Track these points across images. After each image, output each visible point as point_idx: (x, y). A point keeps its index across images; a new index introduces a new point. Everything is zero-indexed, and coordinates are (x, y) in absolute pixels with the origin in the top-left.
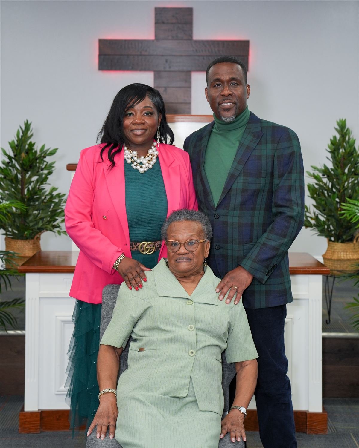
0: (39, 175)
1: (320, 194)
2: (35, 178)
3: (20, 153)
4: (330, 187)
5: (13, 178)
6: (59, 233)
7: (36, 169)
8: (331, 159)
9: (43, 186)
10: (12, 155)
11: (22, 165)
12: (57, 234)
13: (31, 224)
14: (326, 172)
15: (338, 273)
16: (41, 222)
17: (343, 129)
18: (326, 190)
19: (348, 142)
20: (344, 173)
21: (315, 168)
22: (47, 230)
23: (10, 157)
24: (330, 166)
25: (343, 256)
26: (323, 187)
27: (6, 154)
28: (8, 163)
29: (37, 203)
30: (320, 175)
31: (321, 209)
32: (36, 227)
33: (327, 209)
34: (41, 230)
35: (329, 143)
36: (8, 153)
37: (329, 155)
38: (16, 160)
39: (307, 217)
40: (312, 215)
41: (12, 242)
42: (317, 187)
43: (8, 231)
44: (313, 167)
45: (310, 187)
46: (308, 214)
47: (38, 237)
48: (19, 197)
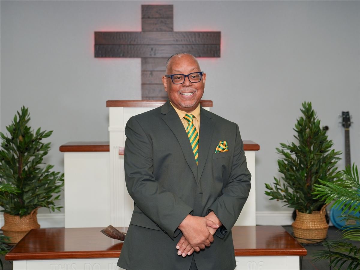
0: (35, 156)
1: (290, 168)
2: (31, 159)
3: (17, 137)
4: (298, 162)
5: (10, 159)
6: (53, 209)
7: (32, 151)
8: (298, 138)
9: (39, 166)
10: (10, 136)
11: (19, 148)
12: (51, 209)
13: (27, 201)
14: (293, 149)
15: (308, 241)
16: (36, 199)
17: (308, 112)
18: (295, 166)
19: (314, 123)
20: (310, 152)
21: (283, 145)
22: (42, 206)
23: (8, 140)
24: (297, 144)
25: (311, 225)
26: (291, 163)
27: (3, 137)
28: (7, 146)
29: (34, 181)
30: (289, 151)
31: (291, 183)
32: (32, 204)
33: (296, 183)
34: (36, 206)
35: (296, 123)
36: (6, 136)
37: (296, 134)
38: (13, 143)
39: (277, 189)
40: (282, 187)
41: (10, 217)
42: (286, 162)
43: (6, 208)
44: (282, 144)
45: (280, 163)
46: (278, 187)
47: (35, 212)
48: (17, 176)
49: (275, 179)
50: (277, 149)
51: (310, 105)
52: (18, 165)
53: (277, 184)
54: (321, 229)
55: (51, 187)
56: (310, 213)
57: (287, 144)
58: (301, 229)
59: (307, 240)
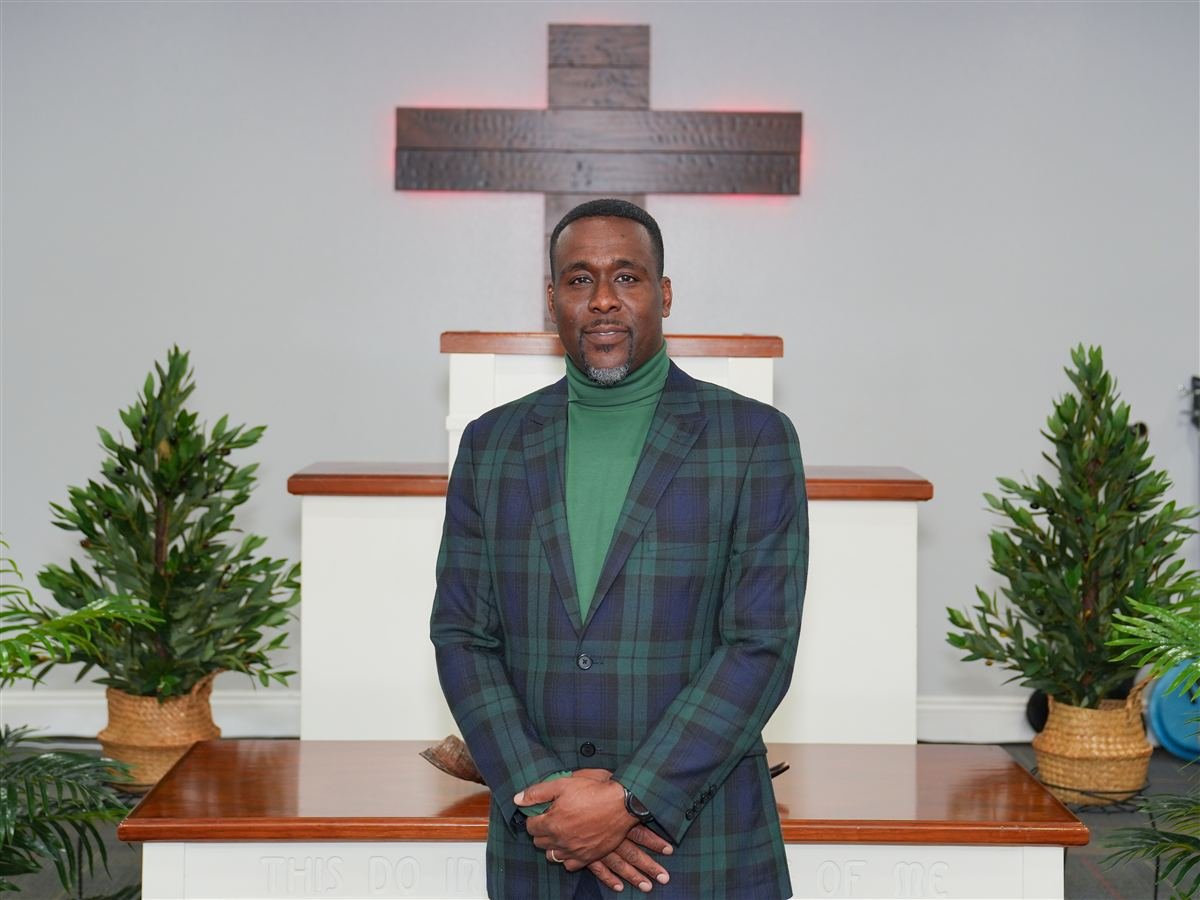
0: (209, 506)
1: (1028, 561)
2: (196, 515)
3: (154, 445)
4: (1058, 541)
5: (130, 516)
6: (264, 677)
7: (200, 489)
8: (1057, 461)
9: (221, 538)
10: (130, 444)
11: (157, 479)
12: (256, 679)
13: (180, 651)
14: (1042, 498)
15: (1084, 797)
16: (211, 643)
17: (1092, 379)
18: (1045, 552)
19: (1110, 415)
20: (1096, 507)
21: (1008, 485)
22: (228, 668)
23: (124, 454)
24: (1054, 480)
25: (1096, 747)
26: (1034, 544)
27: (110, 444)
28: (119, 471)
29: (202, 586)
30: (1025, 505)
31: (1033, 609)
32: (197, 659)
33: (1050, 608)
34: (209, 668)
35: (1052, 412)
36: (117, 440)
37: (1052, 450)
38: (140, 463)
39: (988, 626)
40: (1002, 621)
41: (127, 702)
42: (1017, 541)
43: (114, 672)
44: (1002, 481)
45: (998, 544)
46: (990, 619)
47: (204, 685)
48: (149, 569)
49: (981, 594)
50: (986, 496)
51: (1096, 356)
52: (153, 534)
53: (985, 610)
54: (1128, 759)
55: (257, 608)
56: (1092, 706)
57: (1021, 482)
58: (1063, 757)
59: (1083, 793)
